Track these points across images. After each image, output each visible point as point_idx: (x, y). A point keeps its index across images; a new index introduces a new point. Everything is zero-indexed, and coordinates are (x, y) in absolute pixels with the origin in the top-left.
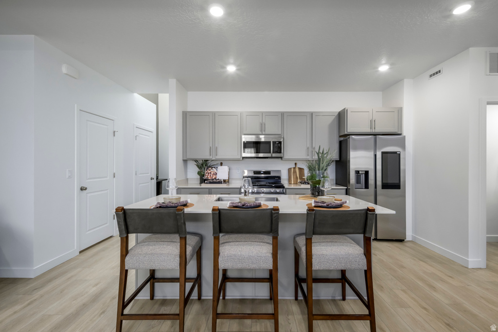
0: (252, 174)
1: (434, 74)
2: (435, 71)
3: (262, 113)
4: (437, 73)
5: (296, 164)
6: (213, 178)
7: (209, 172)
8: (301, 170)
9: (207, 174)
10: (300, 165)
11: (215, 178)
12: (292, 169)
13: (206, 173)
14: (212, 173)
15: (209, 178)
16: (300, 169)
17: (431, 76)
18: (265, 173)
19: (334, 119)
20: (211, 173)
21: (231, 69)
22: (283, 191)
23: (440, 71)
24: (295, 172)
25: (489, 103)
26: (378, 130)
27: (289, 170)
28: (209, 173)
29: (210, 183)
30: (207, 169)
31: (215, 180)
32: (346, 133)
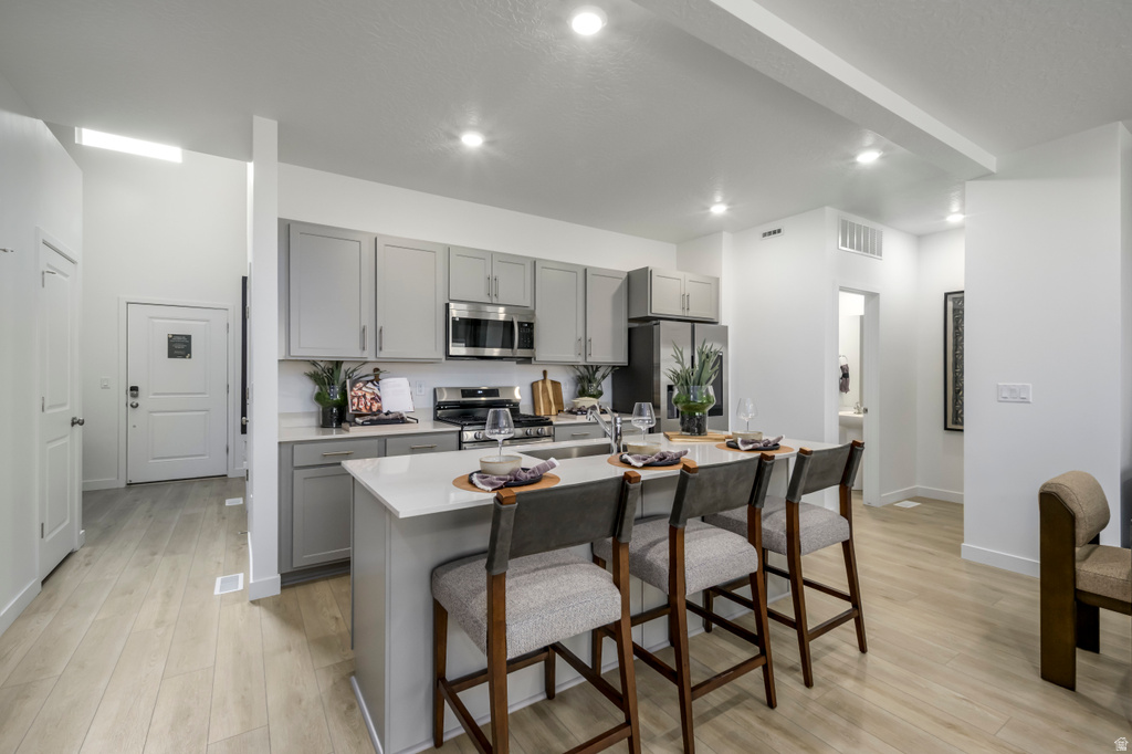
0: (458, 398)
1: (770, 233)
2: (772, 229)
3: (492, 254)
4: (774, 232)
5: (545, 373)
6: (375, 409)
7: (360, 393)
8: (556, 384)
9: (355, 400)
10: (555, 375)
11: (379, 411)
12: (540, 384)
13: (353, 397)
14: (368, 397)
15: (364, 411)
16: (553, 383)
17: (765, 235)
18: (488, 393)
19: (621, 287)
20: (364, 396)
21: (472, 140)
22: (549, 431)
23: (779, 231)
24: (545, 390)
25: (843, 289)
26: (693, 313)
27: (533, 386)
28: (359, 398)
29: (373, 423)
30: (353, 385)
31: (382, 416)
32: (649, 314)
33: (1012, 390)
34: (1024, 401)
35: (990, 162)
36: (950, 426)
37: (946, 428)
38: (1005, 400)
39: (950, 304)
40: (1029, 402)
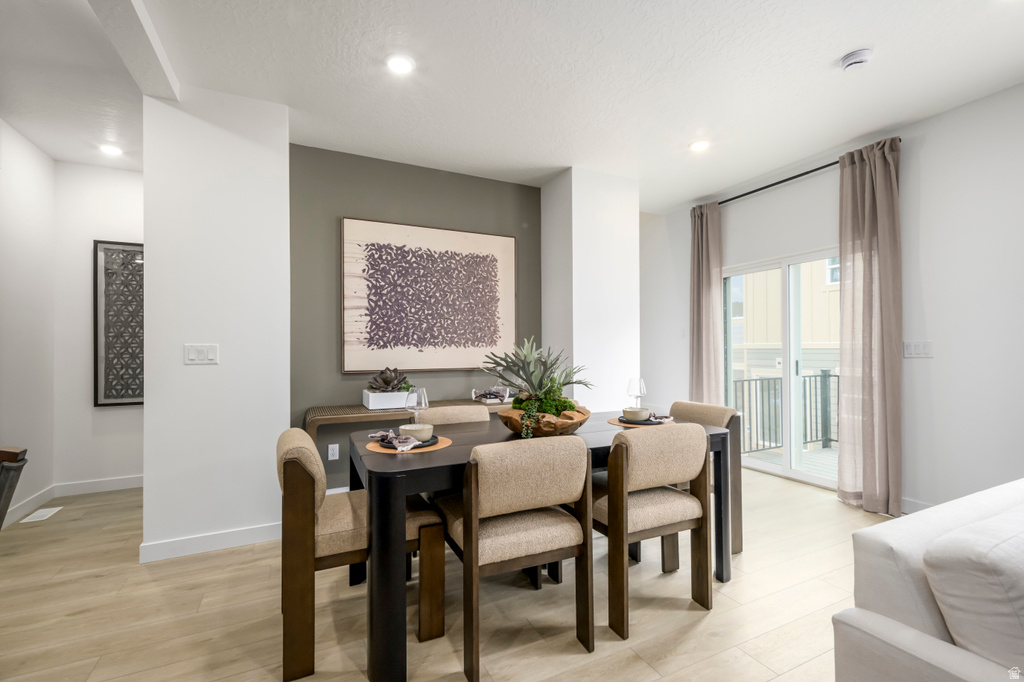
33: (199, 351)
34: (212, 362)
35: (177, 87)
36: (102, 400)
37: (96, 404)
38: (191, 363)
39: (101, 256)
40: (216, 364)
